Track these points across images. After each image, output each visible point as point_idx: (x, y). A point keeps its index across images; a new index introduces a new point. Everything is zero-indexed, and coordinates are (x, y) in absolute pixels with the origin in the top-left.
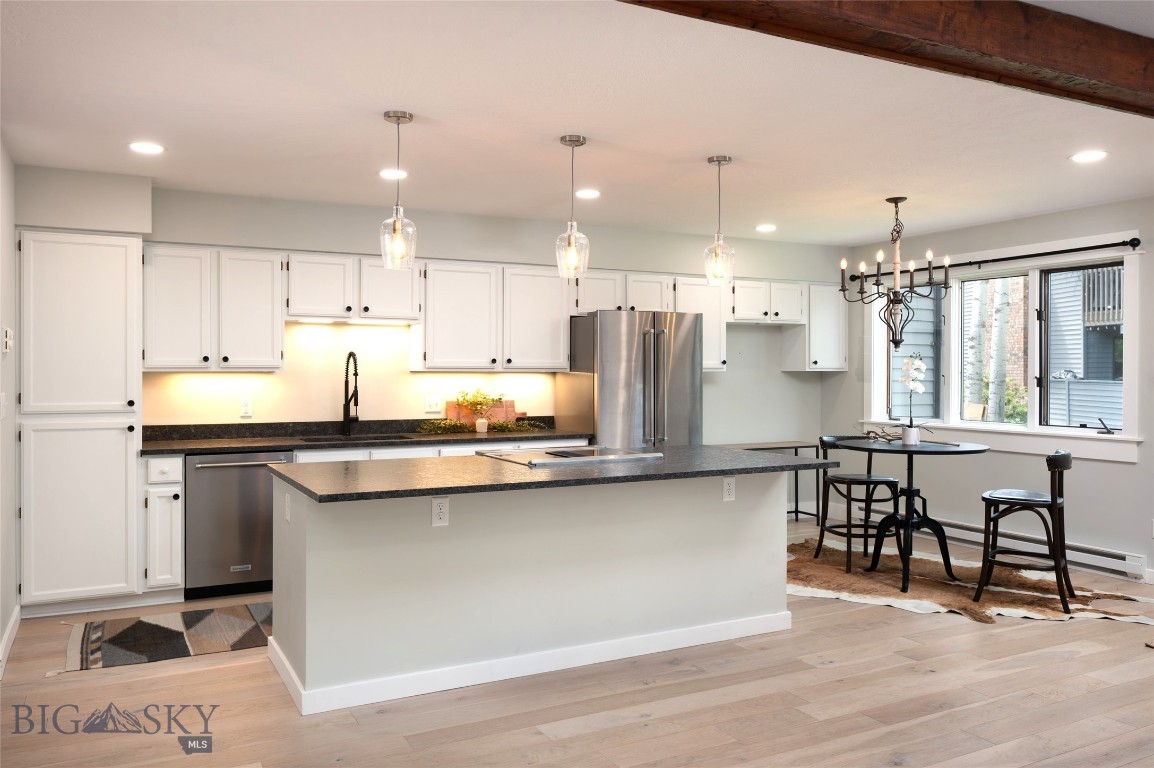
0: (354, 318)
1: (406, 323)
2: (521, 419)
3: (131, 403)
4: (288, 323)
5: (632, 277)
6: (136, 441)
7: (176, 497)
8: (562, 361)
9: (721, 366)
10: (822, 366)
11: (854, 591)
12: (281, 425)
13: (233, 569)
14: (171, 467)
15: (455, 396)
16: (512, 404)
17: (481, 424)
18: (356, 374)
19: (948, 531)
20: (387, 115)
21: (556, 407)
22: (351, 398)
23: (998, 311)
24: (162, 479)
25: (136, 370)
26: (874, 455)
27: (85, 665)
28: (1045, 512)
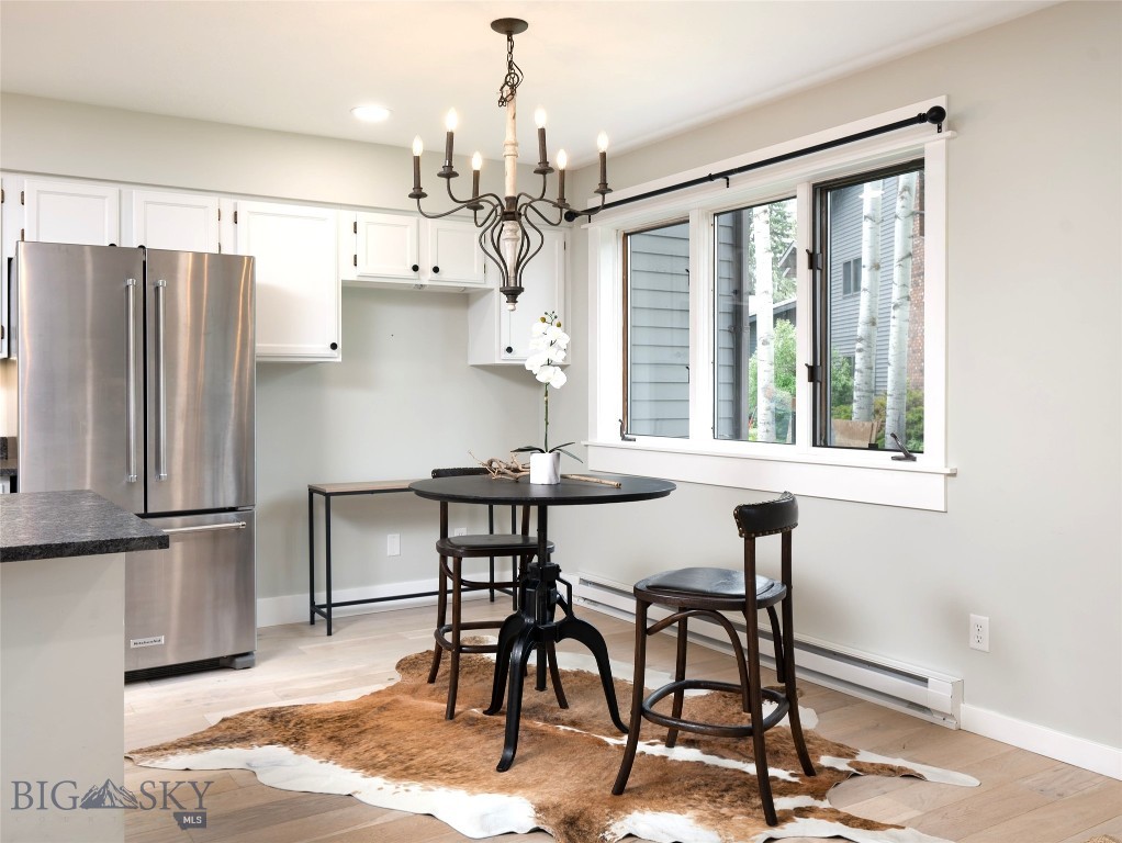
9: (331, 352)
23: (896, 307)
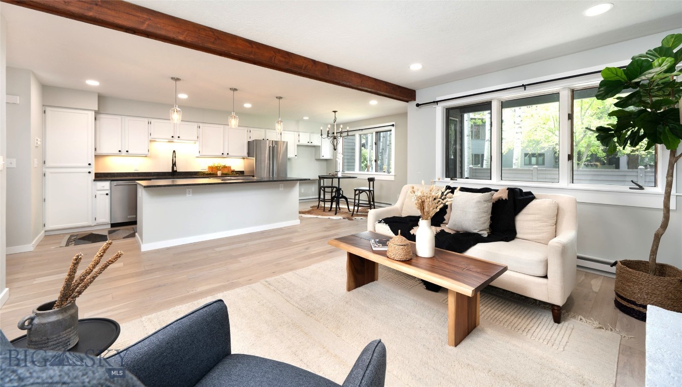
0: (176, 140)
1: (194, 142)
2: (233, 171)
3: (90, 164)
4: (151, 141)
5: (267, 131)
6: (93, 176)
7: (107, 194)
8: (245, 154)
9: (294, 157)
10: (325, 157)
11: (322, 215)
12: (149, 173)
13: (128, 217)
14: (106, 185)
15: (211, 164)
16: (230, 167)
17: (219, 173)
18: (175, 157)
19: (349, 200)
20: (172, 78)
21: (245, 168)
22: (174, 164)
24: (102, 188)
25: (92, 153)
26: (340, 179)
27: (67, 245)
28: (368, 192)
